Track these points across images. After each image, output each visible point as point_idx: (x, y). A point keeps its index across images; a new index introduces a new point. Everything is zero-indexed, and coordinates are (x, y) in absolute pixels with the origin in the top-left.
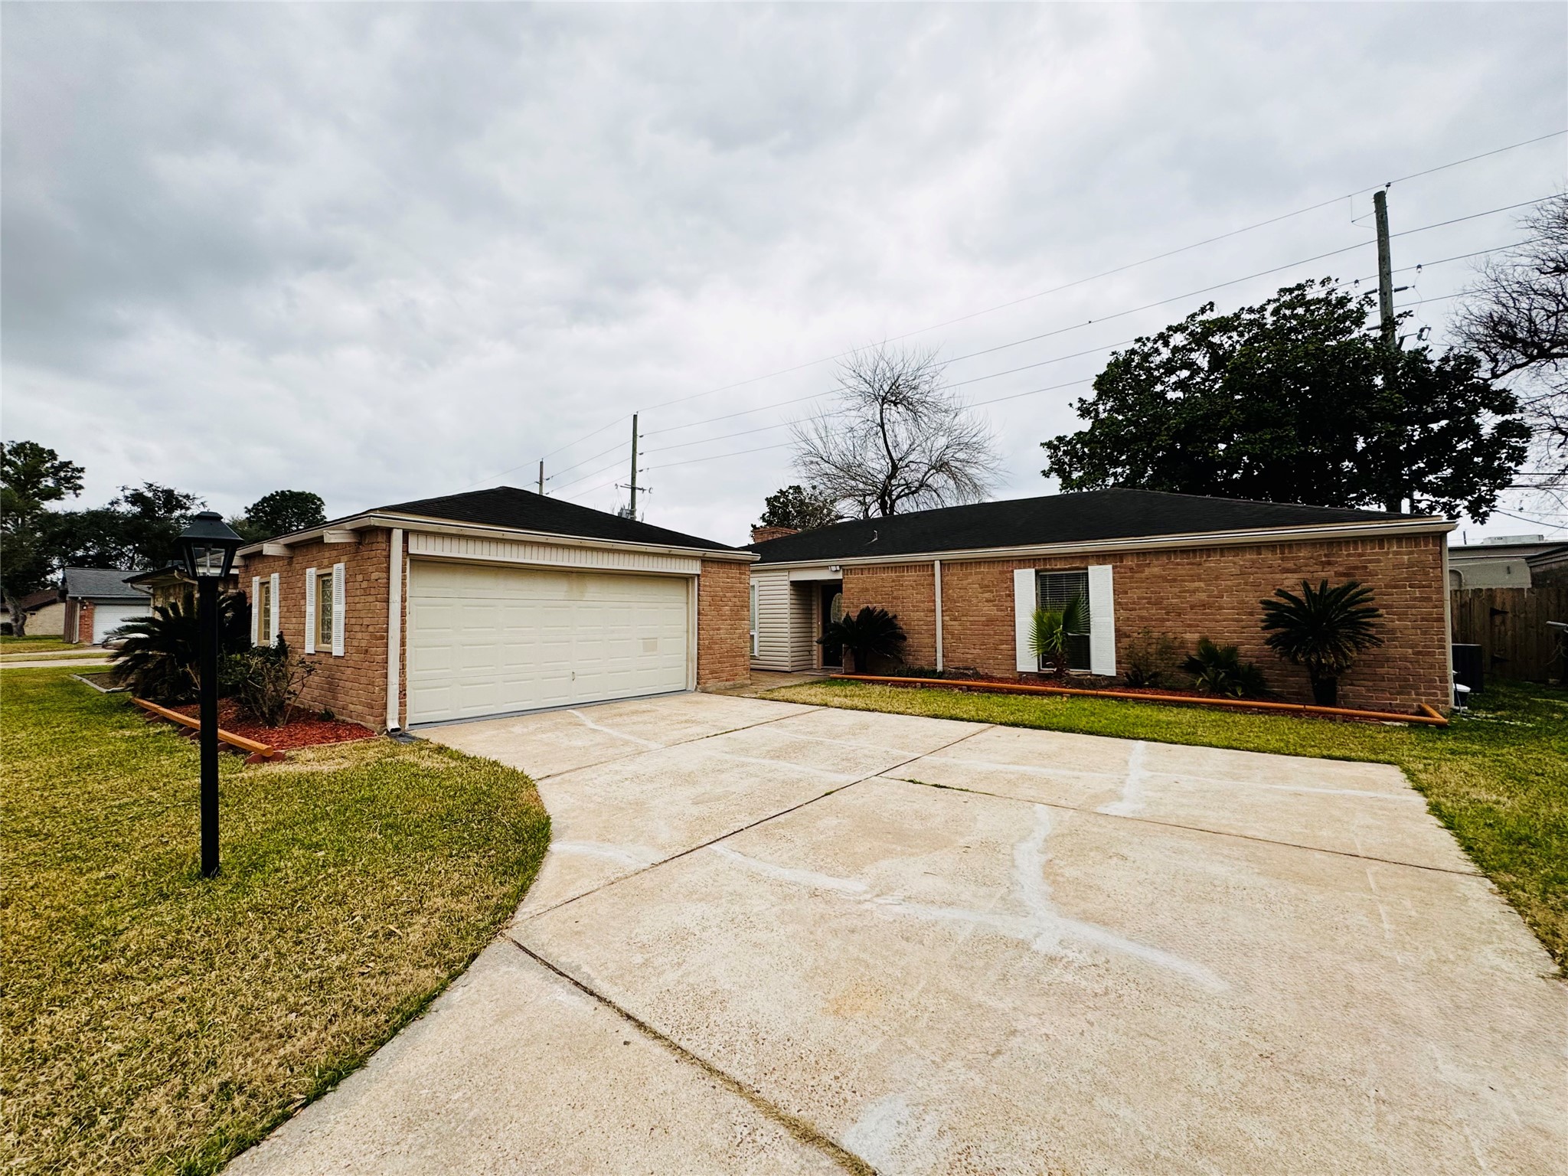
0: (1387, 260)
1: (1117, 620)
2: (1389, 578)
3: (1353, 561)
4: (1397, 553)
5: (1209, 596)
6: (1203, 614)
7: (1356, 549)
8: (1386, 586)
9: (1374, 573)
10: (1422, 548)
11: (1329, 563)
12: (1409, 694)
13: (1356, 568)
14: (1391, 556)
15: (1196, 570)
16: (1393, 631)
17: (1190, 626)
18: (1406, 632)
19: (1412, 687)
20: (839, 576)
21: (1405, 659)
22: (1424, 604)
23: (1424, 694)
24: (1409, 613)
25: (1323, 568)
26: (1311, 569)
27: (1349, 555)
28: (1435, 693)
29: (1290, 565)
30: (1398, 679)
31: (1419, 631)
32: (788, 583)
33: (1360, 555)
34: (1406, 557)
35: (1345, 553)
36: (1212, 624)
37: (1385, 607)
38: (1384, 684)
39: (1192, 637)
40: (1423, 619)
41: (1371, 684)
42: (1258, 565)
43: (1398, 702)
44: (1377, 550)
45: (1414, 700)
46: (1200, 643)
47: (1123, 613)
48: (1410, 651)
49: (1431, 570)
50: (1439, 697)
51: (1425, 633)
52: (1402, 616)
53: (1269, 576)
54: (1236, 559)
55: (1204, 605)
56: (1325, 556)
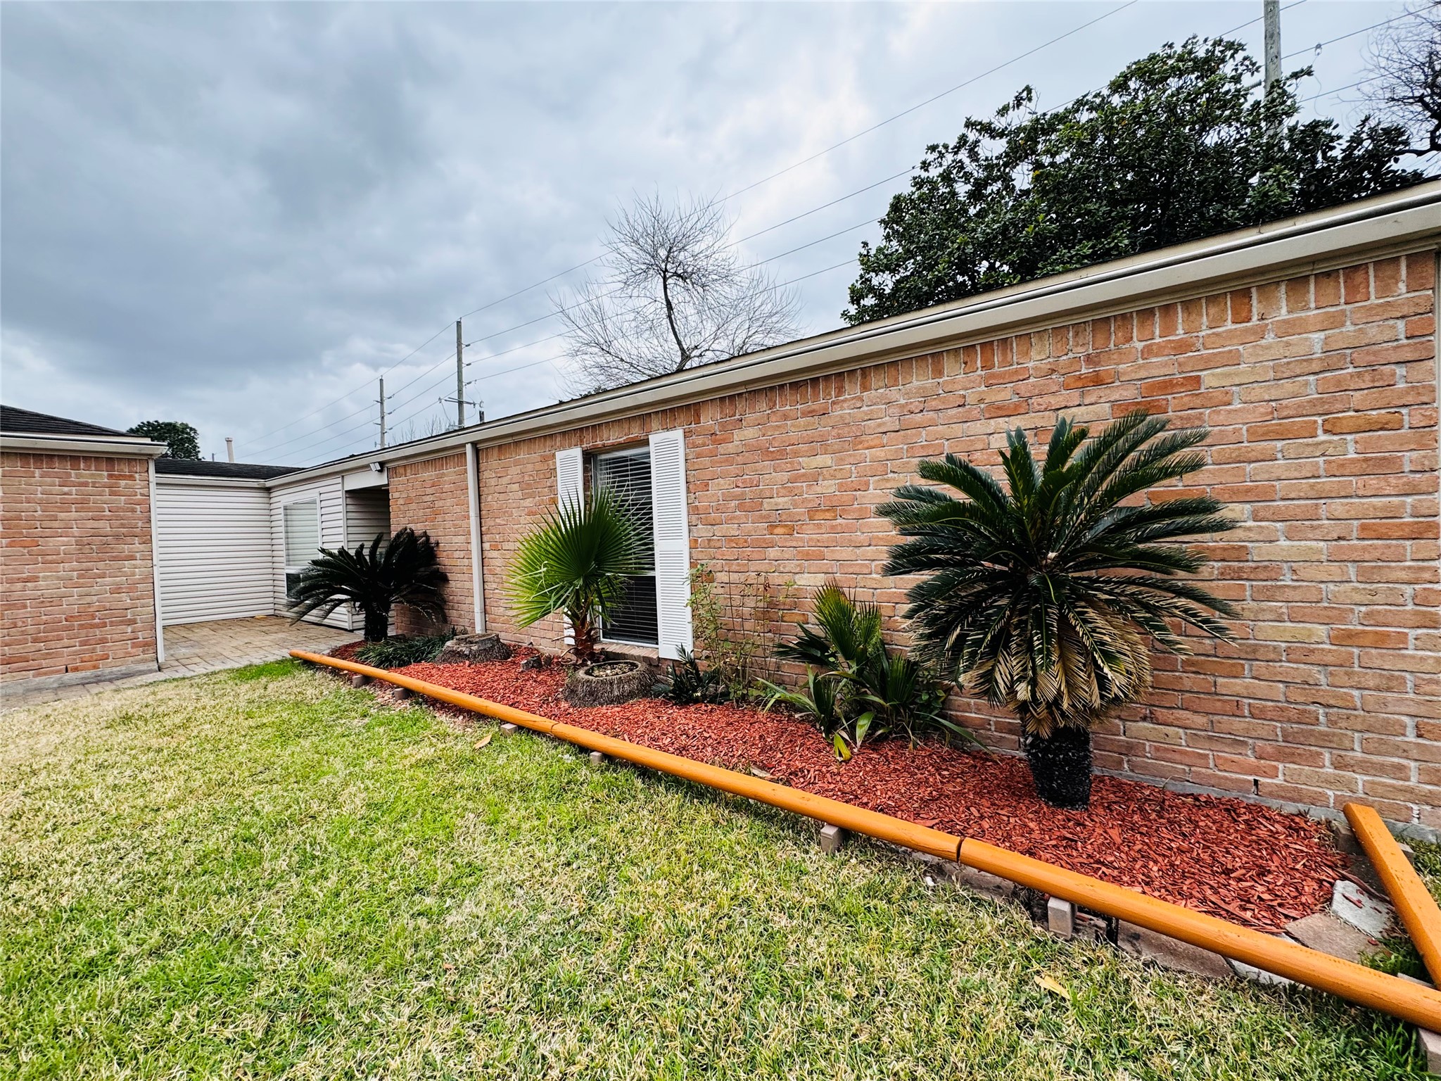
0: (1275, 38)
1: (694, 544)
2: (1263, 408)
3: (1161, 367)
4: (1287, 328)
5: (841, 488)
6: (833, 530)
7: (1168, 329)
8: (1255, 436)
9: (1218, 395)
10: (1373, 300)
11: (1098, 381)
12: (1314, 759)
13: (1167, 386)
14: (1270, 338)
15: (823, 427)
16: (1268, 570)
17: (808, 557)
18: (1308, 572)
19: (1325, 740)
20: (380, 480)
21: (1305, 654)
22: (1373, 481)
23: (1365, 767)
24: (1323, 512)
25: (1083, 395)
26: (1055, 401)
27: (1148, 352)
28: (1401, 768)
29: (1004, 395)
30: (1281, 714)
31: (1352, 571)
32: (340, 494)
33: (1182, 347)
34: (1318, 337)
35: (1140, 345)
36: (846, 553)
37: (1243, 496)
38: (1238, 724)
39: (811, 581)
40: (1367, 532)
41: (1200, 720)
42: (934, 404)
43: (1279, 780)
44: (1229, 326)
45: (1329, 782)
46: (821, 598)
47: (703, 531)
48: (1321, 631)
49: (1401, 371)
50: (1413, 782)
51: (1366, 577)
52: (1298, 523)
53: (958, 429)
54: (893, 393)
55: (832, 508)
56: (1088, 359)
